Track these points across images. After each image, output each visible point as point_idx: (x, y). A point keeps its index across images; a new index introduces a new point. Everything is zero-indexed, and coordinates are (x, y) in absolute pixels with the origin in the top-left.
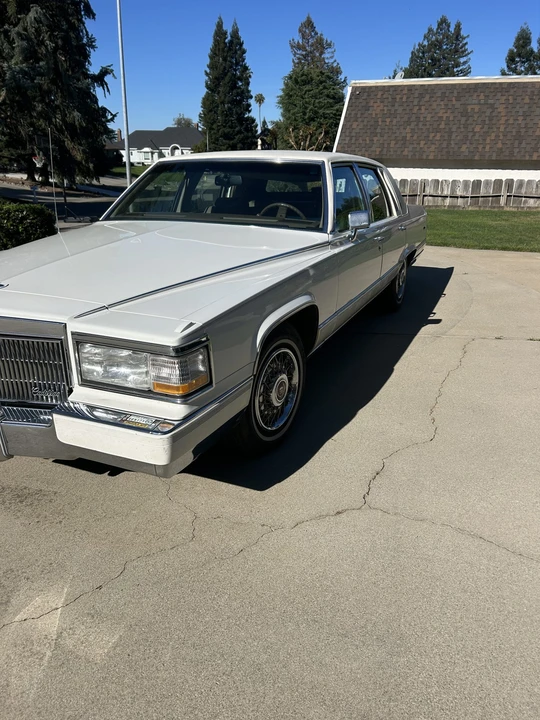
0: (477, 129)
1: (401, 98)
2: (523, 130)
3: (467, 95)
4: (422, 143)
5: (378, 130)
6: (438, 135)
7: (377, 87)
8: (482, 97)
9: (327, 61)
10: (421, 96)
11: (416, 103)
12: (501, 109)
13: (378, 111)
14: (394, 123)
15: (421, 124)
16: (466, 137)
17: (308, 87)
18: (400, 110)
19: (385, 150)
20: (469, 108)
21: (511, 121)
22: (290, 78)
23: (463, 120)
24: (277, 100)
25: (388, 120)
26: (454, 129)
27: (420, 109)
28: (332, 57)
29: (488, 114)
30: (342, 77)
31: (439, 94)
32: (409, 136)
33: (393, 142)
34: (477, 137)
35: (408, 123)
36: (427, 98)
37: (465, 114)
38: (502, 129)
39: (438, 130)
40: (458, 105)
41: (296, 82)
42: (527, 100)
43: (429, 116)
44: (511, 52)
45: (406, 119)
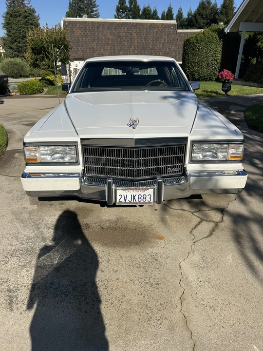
0: (126, 44)
1: (89, 28)
2: (145, 45)
3: (119, 28)
4: (102, 50)
5: (80, 44)
6: (109, 47)
7: (76, 22)
8: (126, 29)
9: (26, 5)
10: (98, 27)
11: (96, 31)
12: (135, 35)
13: (79, 34)
14: (87, 40)
15: (100, 41)
16: (121, 48)
17: (18, 19)
18: (89, 34)
19: (85, 54)
20: (121, 34)
21: (139, 41)
22: (7, 13)
23: (119, 40)
24: (2, 25)
25: (84, 39)
26: (116, 44)
27: (98, 34)
28: (29, 3)
29: (129, 37)
30: (36, 14)
31: (106, 27)
32: (95, 47)
33: (88, 50)
34: (126, 48)
35: (94, 40)
36: (101, 28)
37: (119, 37)
38: (136, 44)
39: (108, 44)
40: (115, 32)
41: (11, 16)
42: (145, 31)
43: (103, 37)
44: (118, 7)
45: (93, 38)
